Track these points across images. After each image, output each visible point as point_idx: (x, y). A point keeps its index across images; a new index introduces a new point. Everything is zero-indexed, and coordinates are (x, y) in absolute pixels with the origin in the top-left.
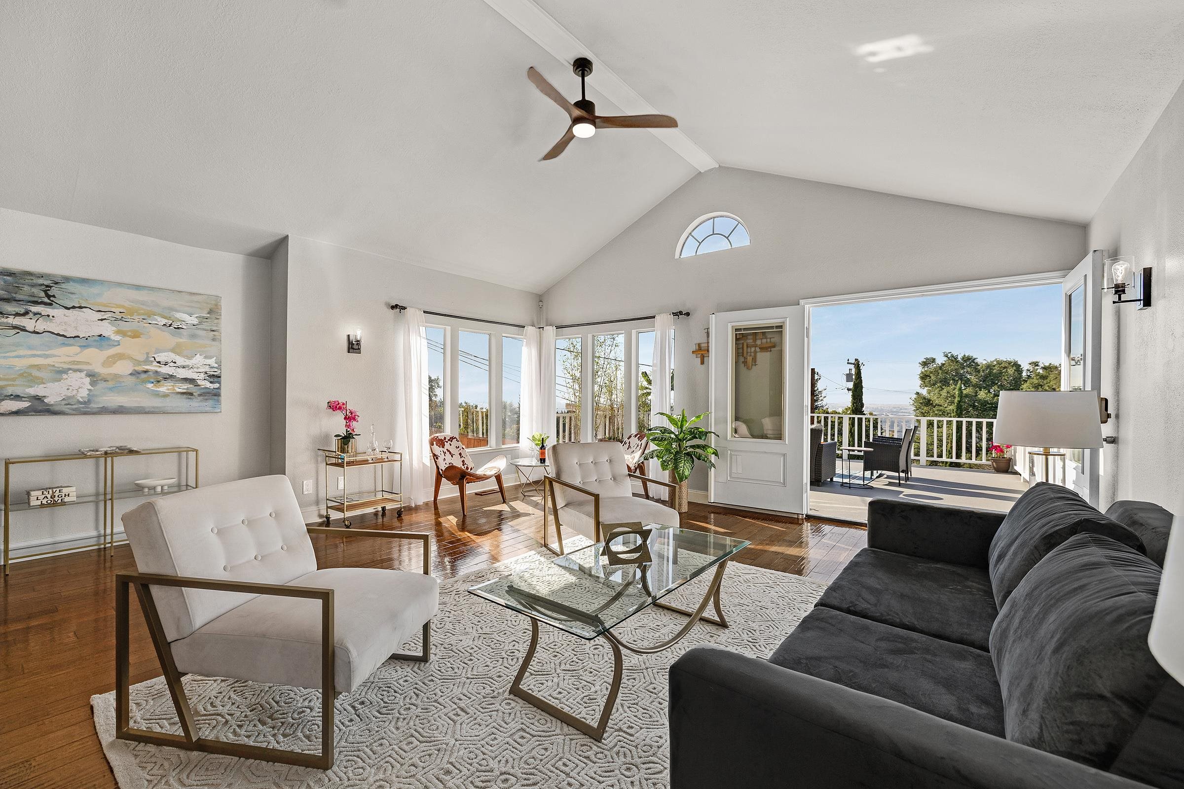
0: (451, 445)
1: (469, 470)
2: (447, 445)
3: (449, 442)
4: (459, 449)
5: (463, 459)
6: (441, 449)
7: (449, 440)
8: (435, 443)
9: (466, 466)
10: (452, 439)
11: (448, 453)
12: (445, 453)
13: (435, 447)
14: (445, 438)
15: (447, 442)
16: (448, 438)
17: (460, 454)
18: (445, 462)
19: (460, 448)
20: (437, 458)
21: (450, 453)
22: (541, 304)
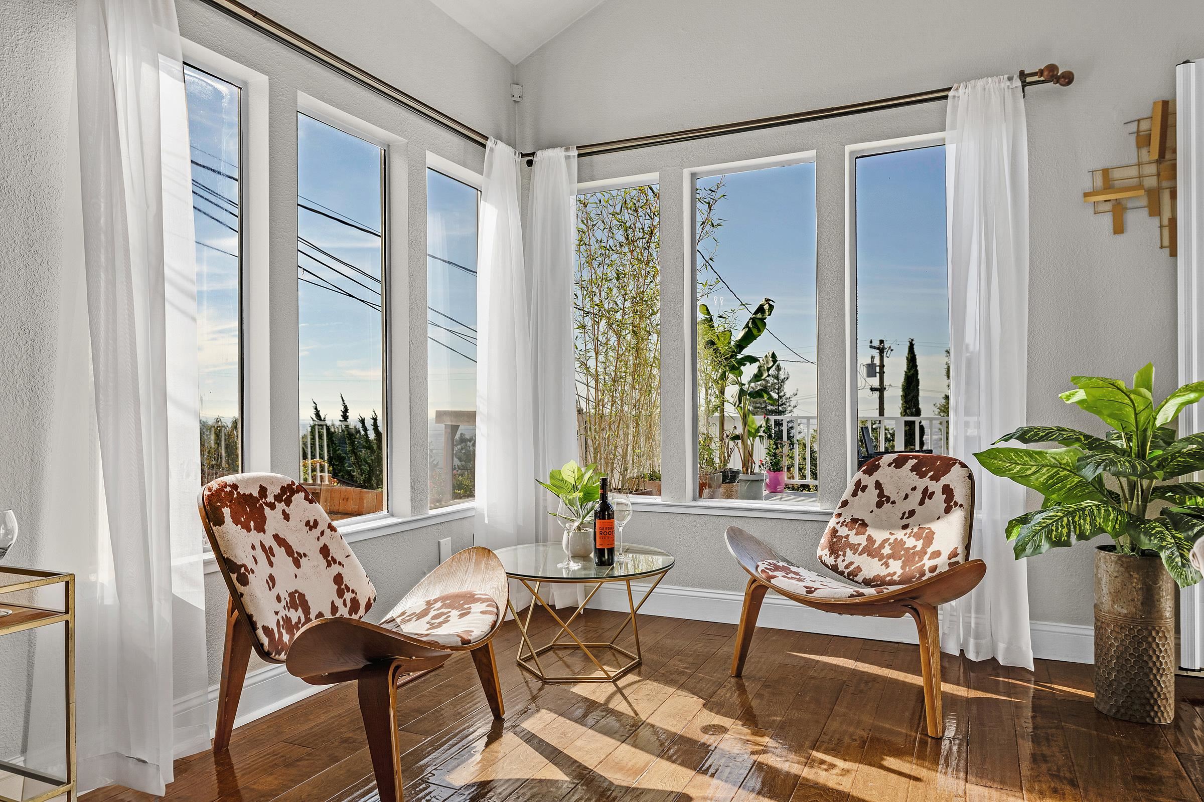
0: (287, 517)
1: (362, 611)
2: (273, 518)
3: (281, 506)
4: (316, 532)
5: (336, 569)
6: (255, 537)
7: (278, 498)
8: (226, 511)
9: (348, 596)
10: (287, 493)
11: (280, 552)
12: (269, 552)
13: (230, 529)
14: (263, 491)
15: (272, 506)
16: (273, 490)
17: (325, 551)
18: (275, 591)
19: (322, 526)
20: (244, 581)
21: (289, 551)
22: (517, 90)
